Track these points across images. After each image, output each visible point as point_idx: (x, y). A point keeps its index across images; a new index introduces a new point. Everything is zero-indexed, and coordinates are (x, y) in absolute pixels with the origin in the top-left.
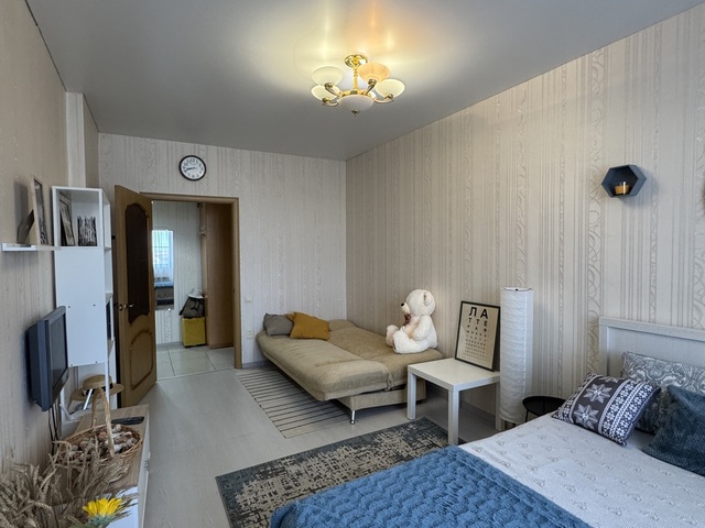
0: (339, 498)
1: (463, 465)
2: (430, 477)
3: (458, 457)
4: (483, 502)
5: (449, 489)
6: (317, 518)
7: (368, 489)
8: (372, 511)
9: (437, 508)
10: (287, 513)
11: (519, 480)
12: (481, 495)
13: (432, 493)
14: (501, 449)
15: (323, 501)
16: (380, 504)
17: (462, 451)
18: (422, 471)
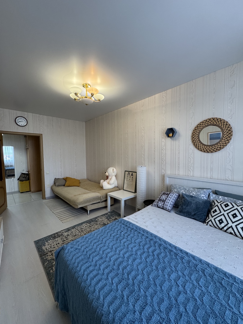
0: (81, 241)
1: (123, 224)
2: (113, 229)
3: (122, 222)
4: (129, 235)
5: (119, 232)
6: (72, 250)
7: (91, 236)
8: (92, 244)
9: (114, 239)
10: (61, 250)
11: (141, 226)
12: (129, 233)
13: (113, 235)
14: (136, 217)
15: (75, 243)
16: (95, 241)
17: (123, 220)
18: (110, 228)
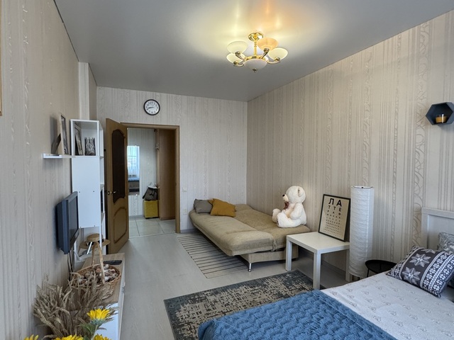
0: (242, 318)
1: (323, 303)
2: (302, 309)
3: (321, 297)
4: (337, 329)
5: (314, 318)
6: (227, 330)
7: (260, 314)
8: (263, 329)
9: (306, 331)
10: (208, 326)
11: (363, 316)
12: (336, 324)
13: (303, 320)
14: (350, 294)
15: (231, 320)
16: (268, 325)
17: (323, 294)
18: (296, 305)
